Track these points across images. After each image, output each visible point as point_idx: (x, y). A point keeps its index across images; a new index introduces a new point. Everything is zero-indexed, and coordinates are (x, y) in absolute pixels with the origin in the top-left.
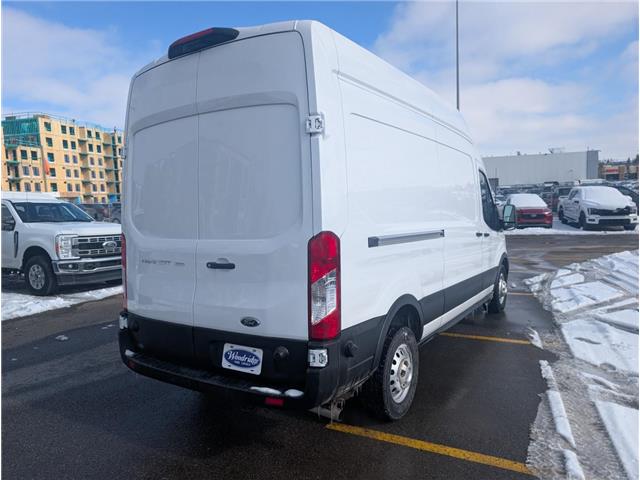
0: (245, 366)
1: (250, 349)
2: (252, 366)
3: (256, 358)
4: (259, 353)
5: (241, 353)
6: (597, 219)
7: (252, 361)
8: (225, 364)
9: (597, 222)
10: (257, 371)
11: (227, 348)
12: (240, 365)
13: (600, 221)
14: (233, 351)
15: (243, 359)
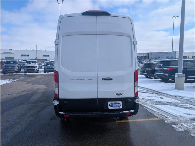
0: (116, 107)
1: (117, 102)
2: (119, 106)
3: (120, 104)
4: (121, 102)
5: (115, 104)
7: (119, 105)
8: (110, 108)
10: (121, 107)
11: (109, 103)
12: (115, 107)
14: (112, 103)
15: (116, 105)
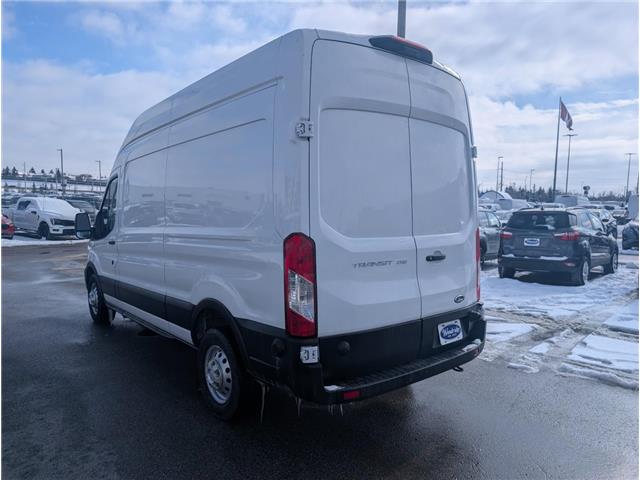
0: (454, 337)
1: (453, 322)
2: (457, 334)
3: (458, 327)
4: (458, 323)
5: (450, 328)
6: (61, 229)
8: (443, 342)
9: (61, 232)
10: (461, 337)
11: (440, 328)
12: (451, 337)
13: (64, 231)
14: (445, 329)
15: (452, 331)
